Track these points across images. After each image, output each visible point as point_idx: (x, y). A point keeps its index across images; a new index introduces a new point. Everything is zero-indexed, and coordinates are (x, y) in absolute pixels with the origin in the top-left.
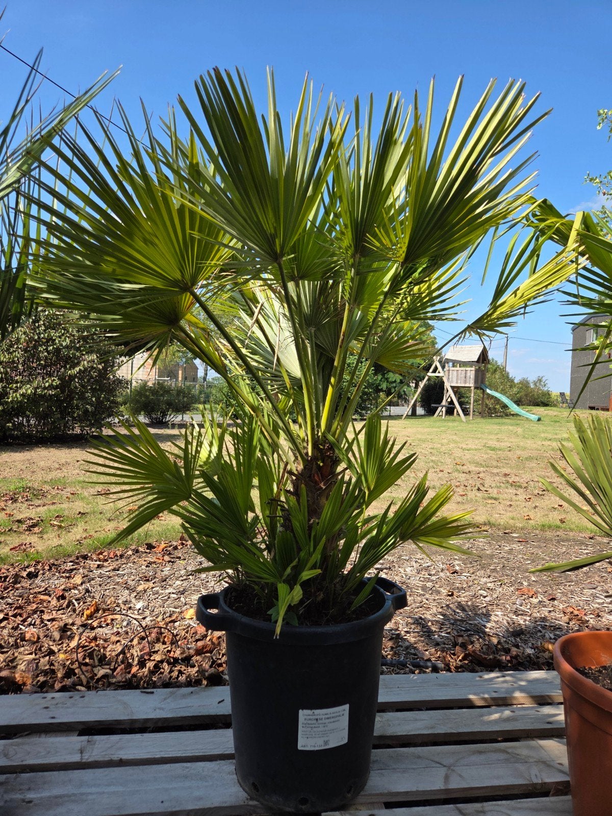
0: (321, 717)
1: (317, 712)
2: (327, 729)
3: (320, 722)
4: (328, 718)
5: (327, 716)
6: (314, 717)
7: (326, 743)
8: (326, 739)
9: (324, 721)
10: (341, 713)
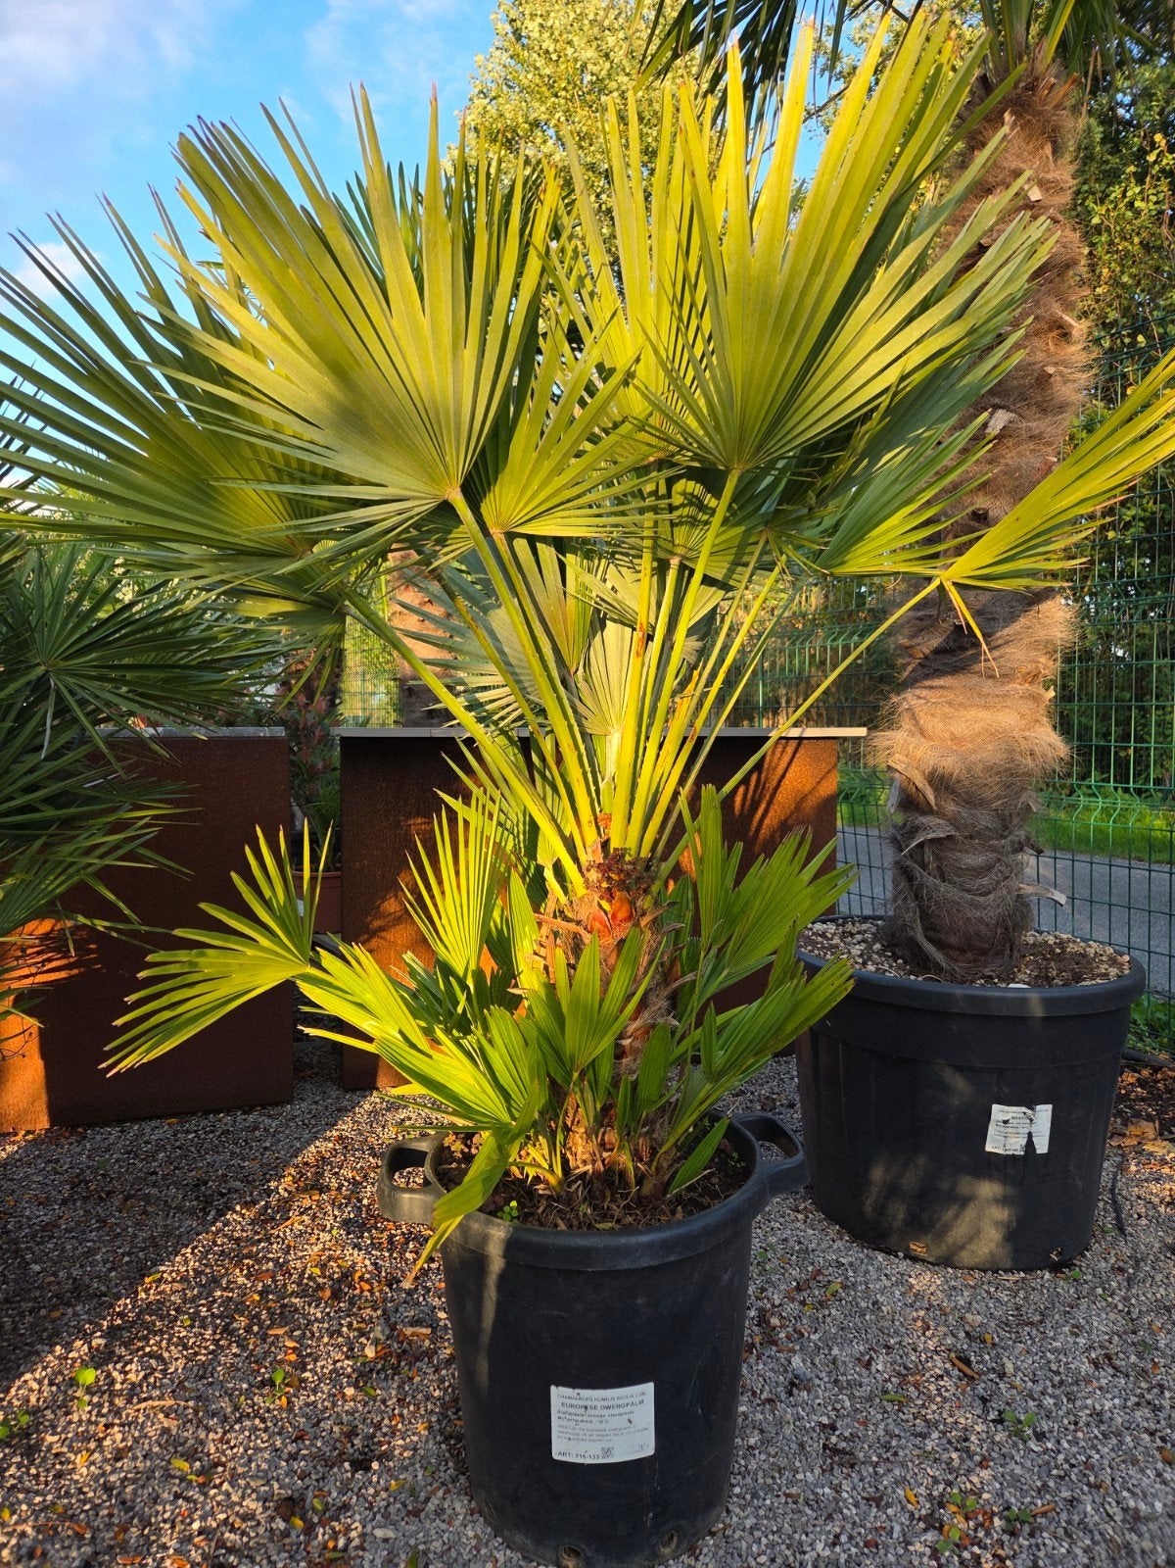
0: (594, 1403)
1: (585, 1393)
2: (608, 1426)
3: (590, 1412)
4: (608, 1407)
5: (606, 1403)
6: (581, 1403)
7: (607, 1452)
8: (607, 1445)
9: (599, 1412)
10: (637, 1399)
